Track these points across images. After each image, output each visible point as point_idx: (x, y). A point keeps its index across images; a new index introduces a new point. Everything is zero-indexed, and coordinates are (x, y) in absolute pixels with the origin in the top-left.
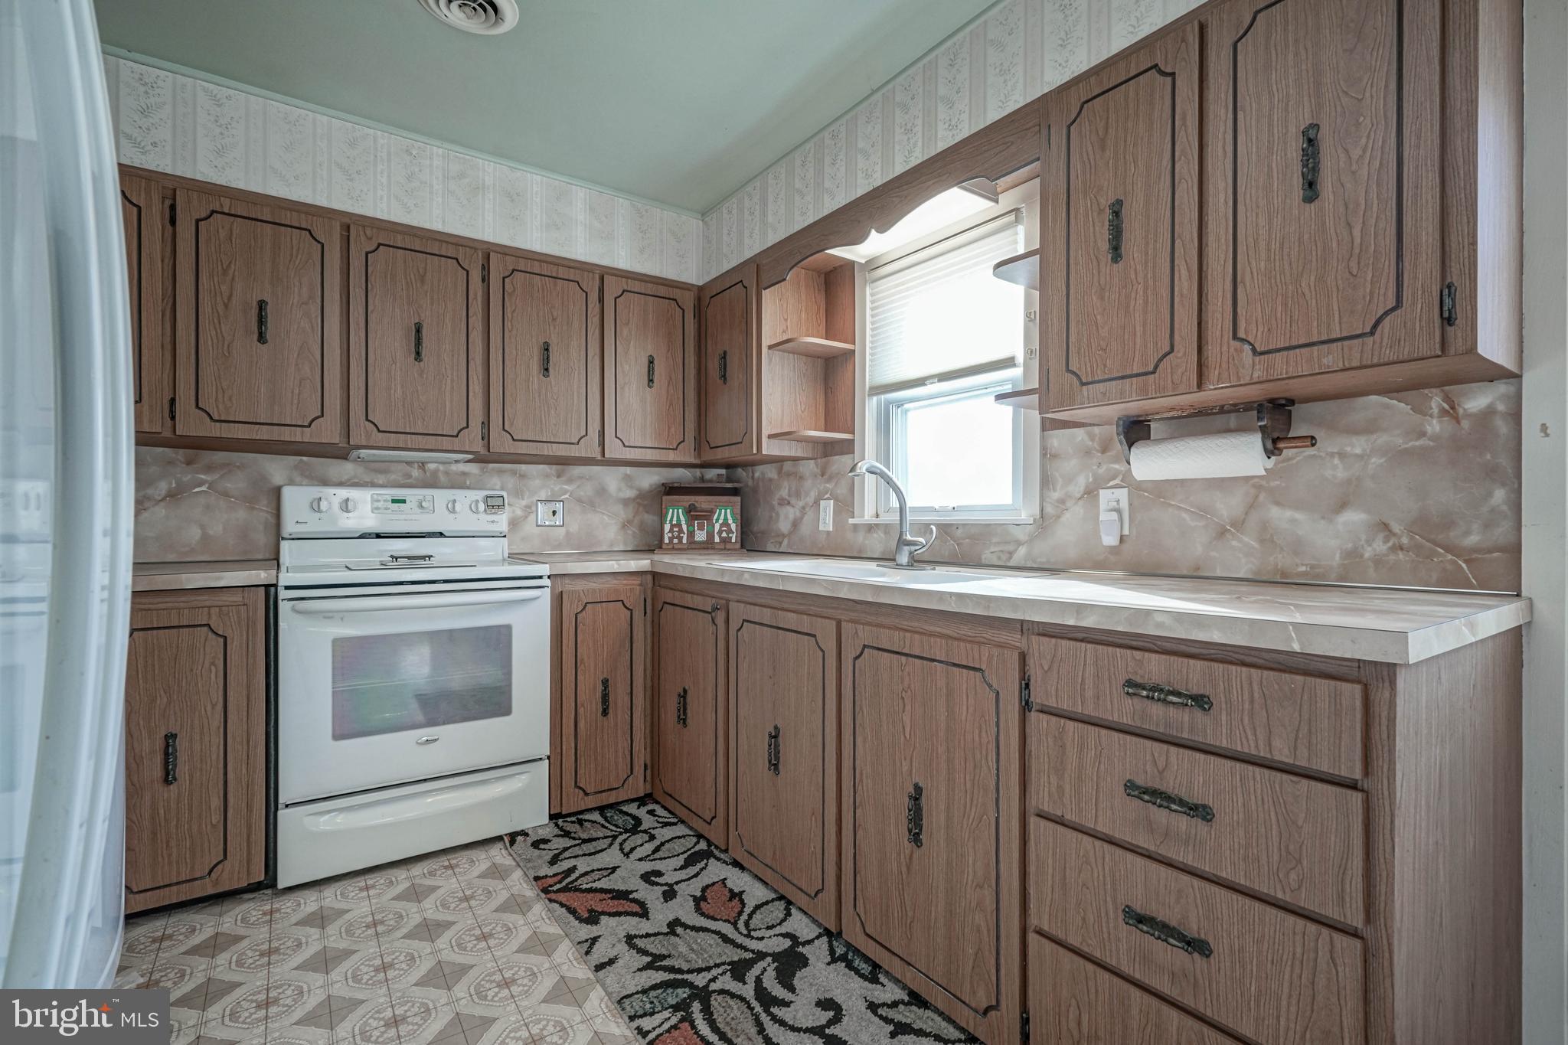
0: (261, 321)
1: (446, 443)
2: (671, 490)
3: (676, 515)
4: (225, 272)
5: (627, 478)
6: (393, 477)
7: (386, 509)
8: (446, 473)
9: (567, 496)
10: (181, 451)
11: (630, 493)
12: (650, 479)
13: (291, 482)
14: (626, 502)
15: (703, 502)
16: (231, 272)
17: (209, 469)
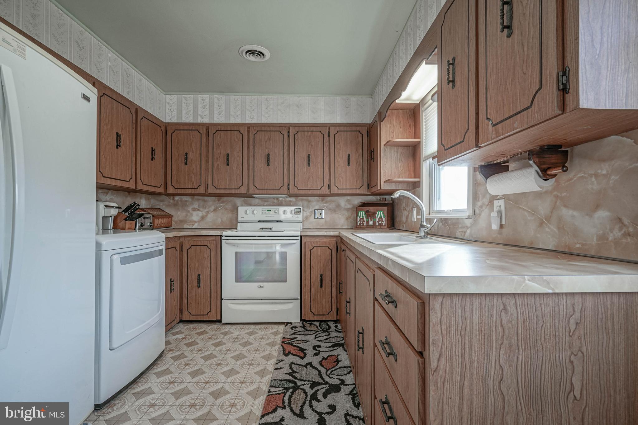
0: (228, 160)
1: (276, 191)
2: (364, 205)
3: (362, 214)
4: (219, 147)
5: (348, 201)
6: (269, 203)
7: (265, 213)
8: (285, 201)
9: (325, 208)
10: (217, 197)
11: (349, 206)
12: (357, 201)
13: (242, 206)
14: (348, 210)
15: (372, 209)
16: (220, 147)
17: (223, 202)
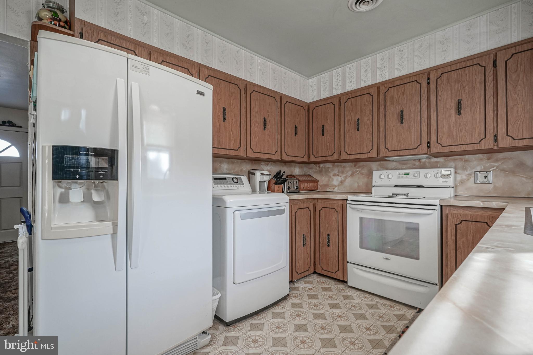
0: (358, 125)
1: (412, 152)
4: (350, 114)
7: (402, 177)
9: (494, 168)
10: (353, 163)
13: (378, 170)
17: (359, 167)
